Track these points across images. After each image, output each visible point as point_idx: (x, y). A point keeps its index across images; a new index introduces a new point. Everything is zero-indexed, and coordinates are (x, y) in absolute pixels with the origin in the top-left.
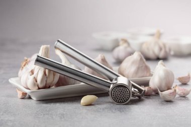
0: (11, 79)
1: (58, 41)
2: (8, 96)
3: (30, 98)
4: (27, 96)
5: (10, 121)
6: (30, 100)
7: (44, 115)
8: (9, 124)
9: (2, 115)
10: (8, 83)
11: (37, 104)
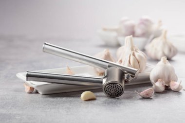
0: (19, 74)
1: (45, 44)
2: (16, 90)
3: (37, 92)
4: (35, 91)
5: (19, 114)
6: (37, 95)
7: (51, 109)
8: (17, 118)
9: (11, 109)
10: (16, 78)
11: (44, 98)
